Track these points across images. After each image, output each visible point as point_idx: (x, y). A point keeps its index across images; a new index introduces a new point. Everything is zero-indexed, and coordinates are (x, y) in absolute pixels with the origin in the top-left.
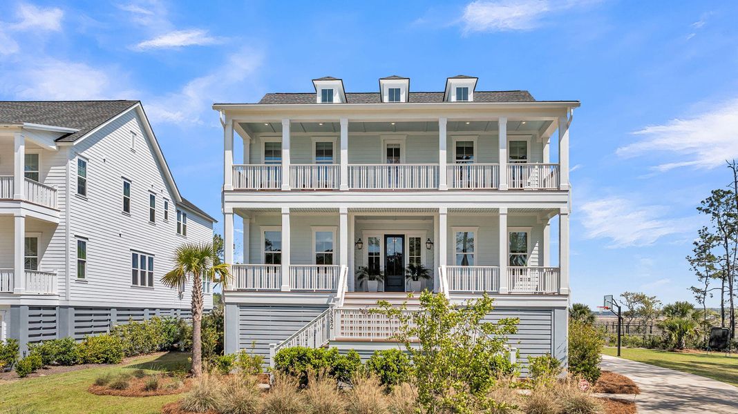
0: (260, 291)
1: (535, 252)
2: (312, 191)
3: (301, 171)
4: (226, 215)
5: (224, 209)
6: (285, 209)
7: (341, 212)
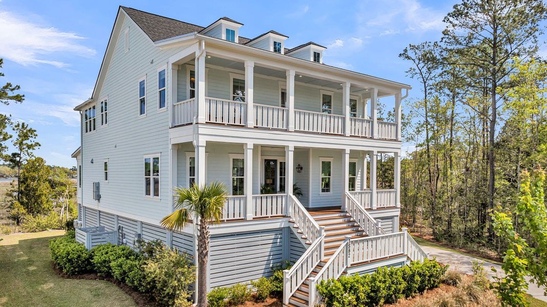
0: (229, 222)
1: (359, 175)
2: (269, 129)
3: (260, 111)
4: (200, 148)
5: (198, 141)
6: (250, 144)
7: (290, 149)
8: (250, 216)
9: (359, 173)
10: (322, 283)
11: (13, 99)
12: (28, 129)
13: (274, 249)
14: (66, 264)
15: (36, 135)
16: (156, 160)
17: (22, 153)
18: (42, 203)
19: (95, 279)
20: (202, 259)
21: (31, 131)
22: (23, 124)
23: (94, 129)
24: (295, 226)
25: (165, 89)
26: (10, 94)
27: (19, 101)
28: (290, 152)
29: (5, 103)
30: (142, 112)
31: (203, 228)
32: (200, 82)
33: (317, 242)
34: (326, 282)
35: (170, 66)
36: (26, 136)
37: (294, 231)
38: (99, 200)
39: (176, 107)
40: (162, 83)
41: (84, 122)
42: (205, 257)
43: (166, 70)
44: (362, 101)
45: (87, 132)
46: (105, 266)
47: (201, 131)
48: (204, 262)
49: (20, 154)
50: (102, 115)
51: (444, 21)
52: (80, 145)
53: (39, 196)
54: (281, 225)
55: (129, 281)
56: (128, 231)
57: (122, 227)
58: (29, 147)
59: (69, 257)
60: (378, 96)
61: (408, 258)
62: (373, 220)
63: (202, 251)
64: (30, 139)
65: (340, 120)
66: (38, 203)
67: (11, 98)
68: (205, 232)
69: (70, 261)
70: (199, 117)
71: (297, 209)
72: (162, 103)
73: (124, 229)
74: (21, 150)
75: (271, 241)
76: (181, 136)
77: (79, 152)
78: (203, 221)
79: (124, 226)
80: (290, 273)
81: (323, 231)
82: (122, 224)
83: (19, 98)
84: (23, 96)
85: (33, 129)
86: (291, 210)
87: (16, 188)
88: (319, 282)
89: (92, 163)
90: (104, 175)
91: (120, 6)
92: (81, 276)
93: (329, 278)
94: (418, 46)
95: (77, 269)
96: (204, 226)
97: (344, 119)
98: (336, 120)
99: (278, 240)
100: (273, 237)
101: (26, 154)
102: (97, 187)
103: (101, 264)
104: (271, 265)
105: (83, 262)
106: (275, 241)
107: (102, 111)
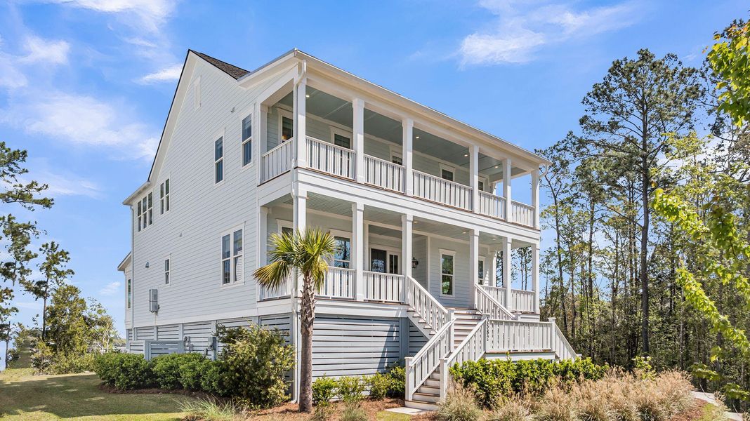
0: (334, 299)
1: (487, 279)
2: (382, 189)
3: (371, 164)
4: (299, 199)
5: (297, 191)
6: (360, 204)
7: (408, 218)
8: (361, 296)
9: (487, 275)
10: (455, 367)
11: (40, 203)
12: (59, 250)
13: (389, 344)
14: (119, 375)
15: (69, 259)
16: (238, 235)
17: (49, 280)
18: (74, 344)
19: (158, 393)
20: (306, 328)
21: (64, 254)
22: (53, 243)
23: (151, 223)
24: (416, 315)
25: (250, 141)
26: (36, 195)
27: (47, 206)
28: (408, 222)
29: (29, 208)
30: (219, 177)
31: (307, 288)
32: (299, 116)
33: (444, 328)
34: (460, 365)
35: (259, 107)
36: (55, 260)
37: (415, 322)
38: (156, 312)
39: (266, 158)
40: (247, 132)
41: (136, 218)
42: (309, 327)
43: (252, 115)
44: (489, 184)
45: (140, 230)
46: (171, 374)
47: (302, 177)
48: (308, 332)
49: (47, 282)
50: (163, 201)
51: (583, 103)
52: (131, 249)
53: (71, 335)
54: (398, 314)
55: (206, 384)
56: (198, 340)
57: (190, 338)
58: (60, 274)
59: (123, 365)
60: (512, 175)
61: (557, 357)
62: (511, 314)
63: (307, 319)
64: (61, 263)
65: (467, 193)
66: (68, 345)
67: (37, 202)
68: (310, 294)
69: (124, 370)
70: (299, 159)
71: (417, 293)
72: (247, 158)
73: (192, 340)
74: (48, 276)
75: (386, 334)
76: (274, 192)
77: (129, 261)
78: (308, 280)
79: (191, 336)
80: (413, 360)
81: (452, 314)
82: (189, 334)
83: (46, 203)
84: (52, 200)
85: (65, 251)
86: (410, 296)
87: (40, 326)
88: (453, 365)
89: (147, 267)
90: (164, 278)
91: (189, 50)
92: (139, 391)
93: (464, 360)
94: (546, 151)
95: (134, 382)
96: (309, 286)
97: (471, 192)
98: (462, 191)
99: (395, 334)
100: (388, 328)
101: (55, 282)
102: (155, 295)
103: (166, 370)
104: (386, 365)
105: (142, 372)
106: (390, 334)
107: (162, 196)
